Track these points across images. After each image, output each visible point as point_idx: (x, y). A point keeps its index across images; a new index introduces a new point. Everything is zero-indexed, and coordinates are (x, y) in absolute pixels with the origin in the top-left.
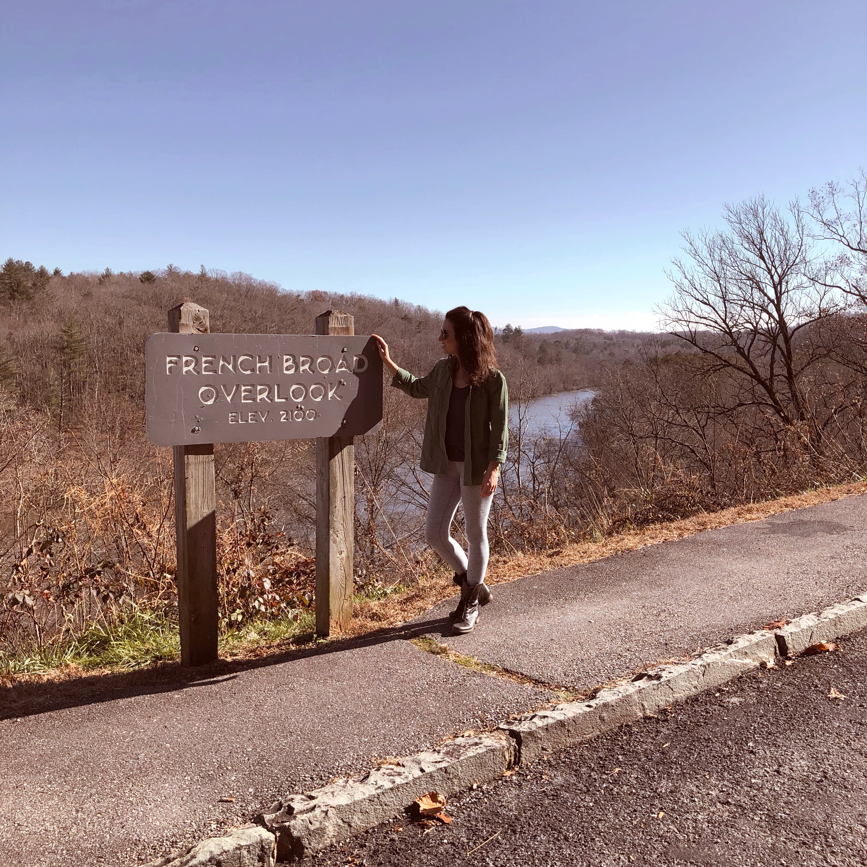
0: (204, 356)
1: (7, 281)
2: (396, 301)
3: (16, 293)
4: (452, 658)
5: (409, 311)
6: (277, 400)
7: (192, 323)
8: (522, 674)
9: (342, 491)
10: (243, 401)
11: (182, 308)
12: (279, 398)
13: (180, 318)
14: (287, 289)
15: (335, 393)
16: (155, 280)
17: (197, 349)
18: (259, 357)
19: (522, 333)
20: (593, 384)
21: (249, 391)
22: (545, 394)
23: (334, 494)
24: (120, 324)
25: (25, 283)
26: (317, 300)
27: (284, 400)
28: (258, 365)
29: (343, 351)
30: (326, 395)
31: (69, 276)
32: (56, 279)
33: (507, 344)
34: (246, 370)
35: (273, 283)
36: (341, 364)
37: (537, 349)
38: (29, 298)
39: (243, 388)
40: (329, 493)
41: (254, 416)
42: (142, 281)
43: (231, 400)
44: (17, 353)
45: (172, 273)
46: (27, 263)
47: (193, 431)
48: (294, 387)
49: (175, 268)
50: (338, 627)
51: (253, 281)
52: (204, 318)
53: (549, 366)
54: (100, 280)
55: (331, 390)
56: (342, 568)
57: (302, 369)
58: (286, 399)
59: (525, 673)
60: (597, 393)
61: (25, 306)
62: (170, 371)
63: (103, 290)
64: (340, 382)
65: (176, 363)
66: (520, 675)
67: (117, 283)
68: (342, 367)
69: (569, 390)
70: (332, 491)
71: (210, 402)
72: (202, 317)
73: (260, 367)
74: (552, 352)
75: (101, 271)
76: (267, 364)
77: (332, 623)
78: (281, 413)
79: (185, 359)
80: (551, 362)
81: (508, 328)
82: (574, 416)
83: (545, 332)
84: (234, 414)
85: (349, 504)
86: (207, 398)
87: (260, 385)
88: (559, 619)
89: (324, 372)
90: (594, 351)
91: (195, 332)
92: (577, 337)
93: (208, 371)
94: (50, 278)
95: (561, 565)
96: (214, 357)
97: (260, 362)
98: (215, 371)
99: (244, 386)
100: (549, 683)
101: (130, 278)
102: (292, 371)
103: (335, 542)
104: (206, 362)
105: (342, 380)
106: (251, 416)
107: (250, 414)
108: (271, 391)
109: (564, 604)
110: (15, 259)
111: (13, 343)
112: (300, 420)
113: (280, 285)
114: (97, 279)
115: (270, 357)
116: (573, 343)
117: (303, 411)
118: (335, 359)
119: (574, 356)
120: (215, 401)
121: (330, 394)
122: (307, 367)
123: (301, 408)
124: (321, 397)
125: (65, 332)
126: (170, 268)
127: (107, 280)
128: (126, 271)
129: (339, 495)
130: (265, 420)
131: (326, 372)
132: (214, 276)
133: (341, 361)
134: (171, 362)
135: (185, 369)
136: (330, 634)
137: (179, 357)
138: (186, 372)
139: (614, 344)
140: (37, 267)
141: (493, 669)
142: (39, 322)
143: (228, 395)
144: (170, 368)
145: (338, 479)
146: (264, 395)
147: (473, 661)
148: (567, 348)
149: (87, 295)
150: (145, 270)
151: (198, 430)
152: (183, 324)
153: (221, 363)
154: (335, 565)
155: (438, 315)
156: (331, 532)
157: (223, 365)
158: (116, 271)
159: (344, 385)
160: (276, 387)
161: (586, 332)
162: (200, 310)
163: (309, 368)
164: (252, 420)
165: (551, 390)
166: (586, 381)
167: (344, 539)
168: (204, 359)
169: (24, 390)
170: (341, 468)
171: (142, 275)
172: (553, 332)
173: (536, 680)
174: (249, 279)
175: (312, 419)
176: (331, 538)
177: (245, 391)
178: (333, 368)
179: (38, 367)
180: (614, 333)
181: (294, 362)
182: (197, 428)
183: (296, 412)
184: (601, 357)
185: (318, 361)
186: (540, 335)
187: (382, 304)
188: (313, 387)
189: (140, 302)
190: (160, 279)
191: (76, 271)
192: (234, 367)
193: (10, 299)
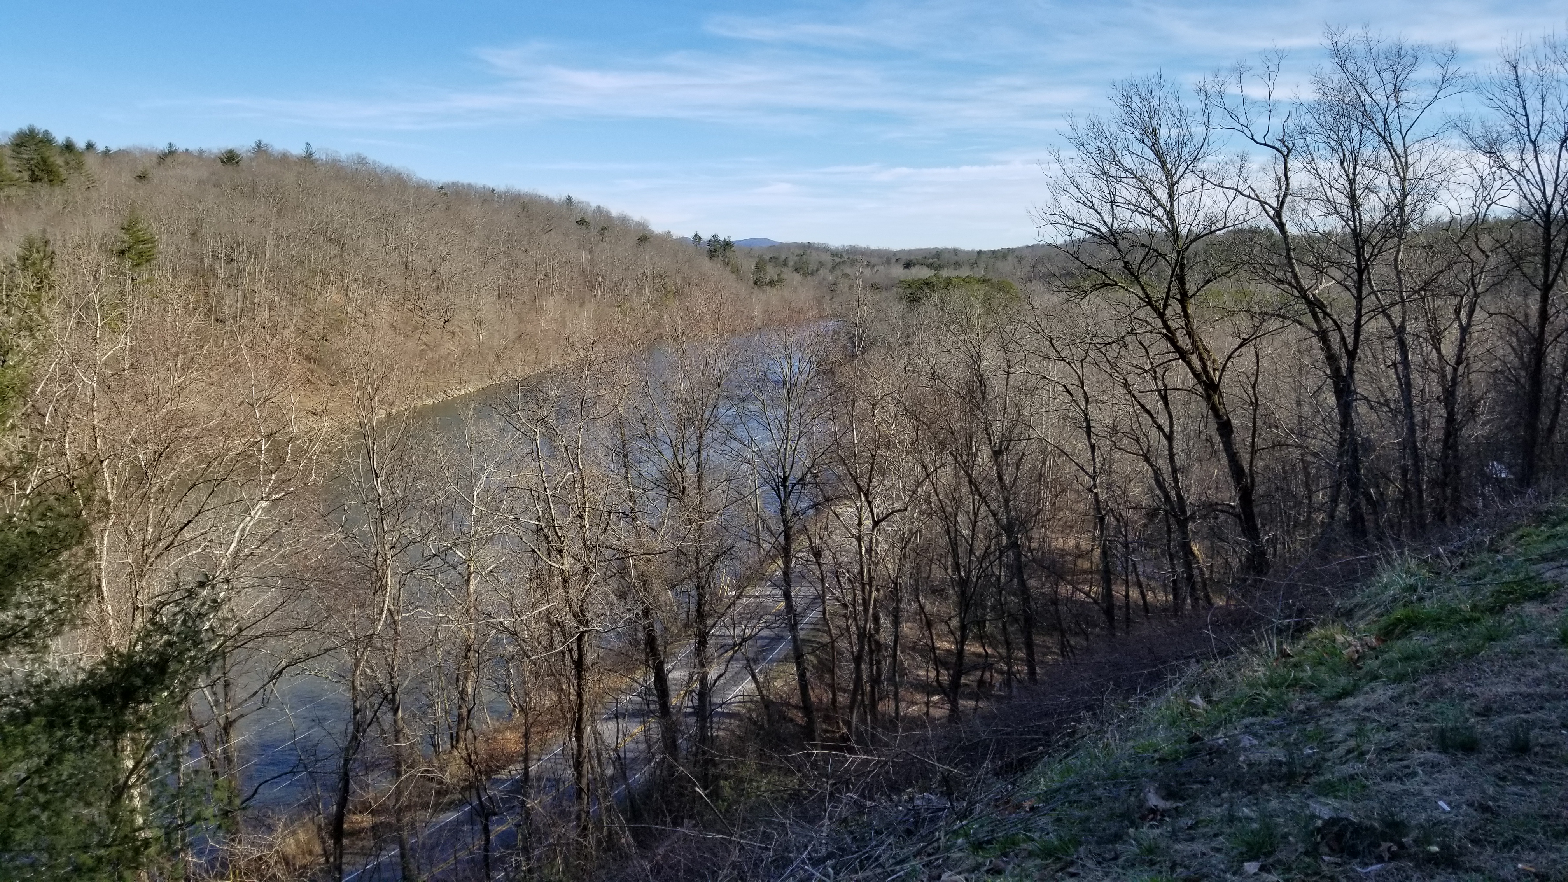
1: (26, 156)
2: (569, 199)
5: (586, 212)
16: (240, 159)
25: (52, 159)
31: (106, 151)
32: (91, 155)
33: (714, 259)
37: (753, 266)
38: (62, 181)
42: (223, 162)
45: (262, 152)
46: (45, 132)
49: (266, 144)
53: (768, 289)
61: (57, 192)
74: (771, 271)
75: (162, 146)
80: (771, 283)
101: (201, 156)
116: (793, 261)
126: (259, 145)
132: (324, 157)
140: (60, 138)
150: (231, 146)
171: (221, 155)
187: (550, 202)
190: (245, 159)
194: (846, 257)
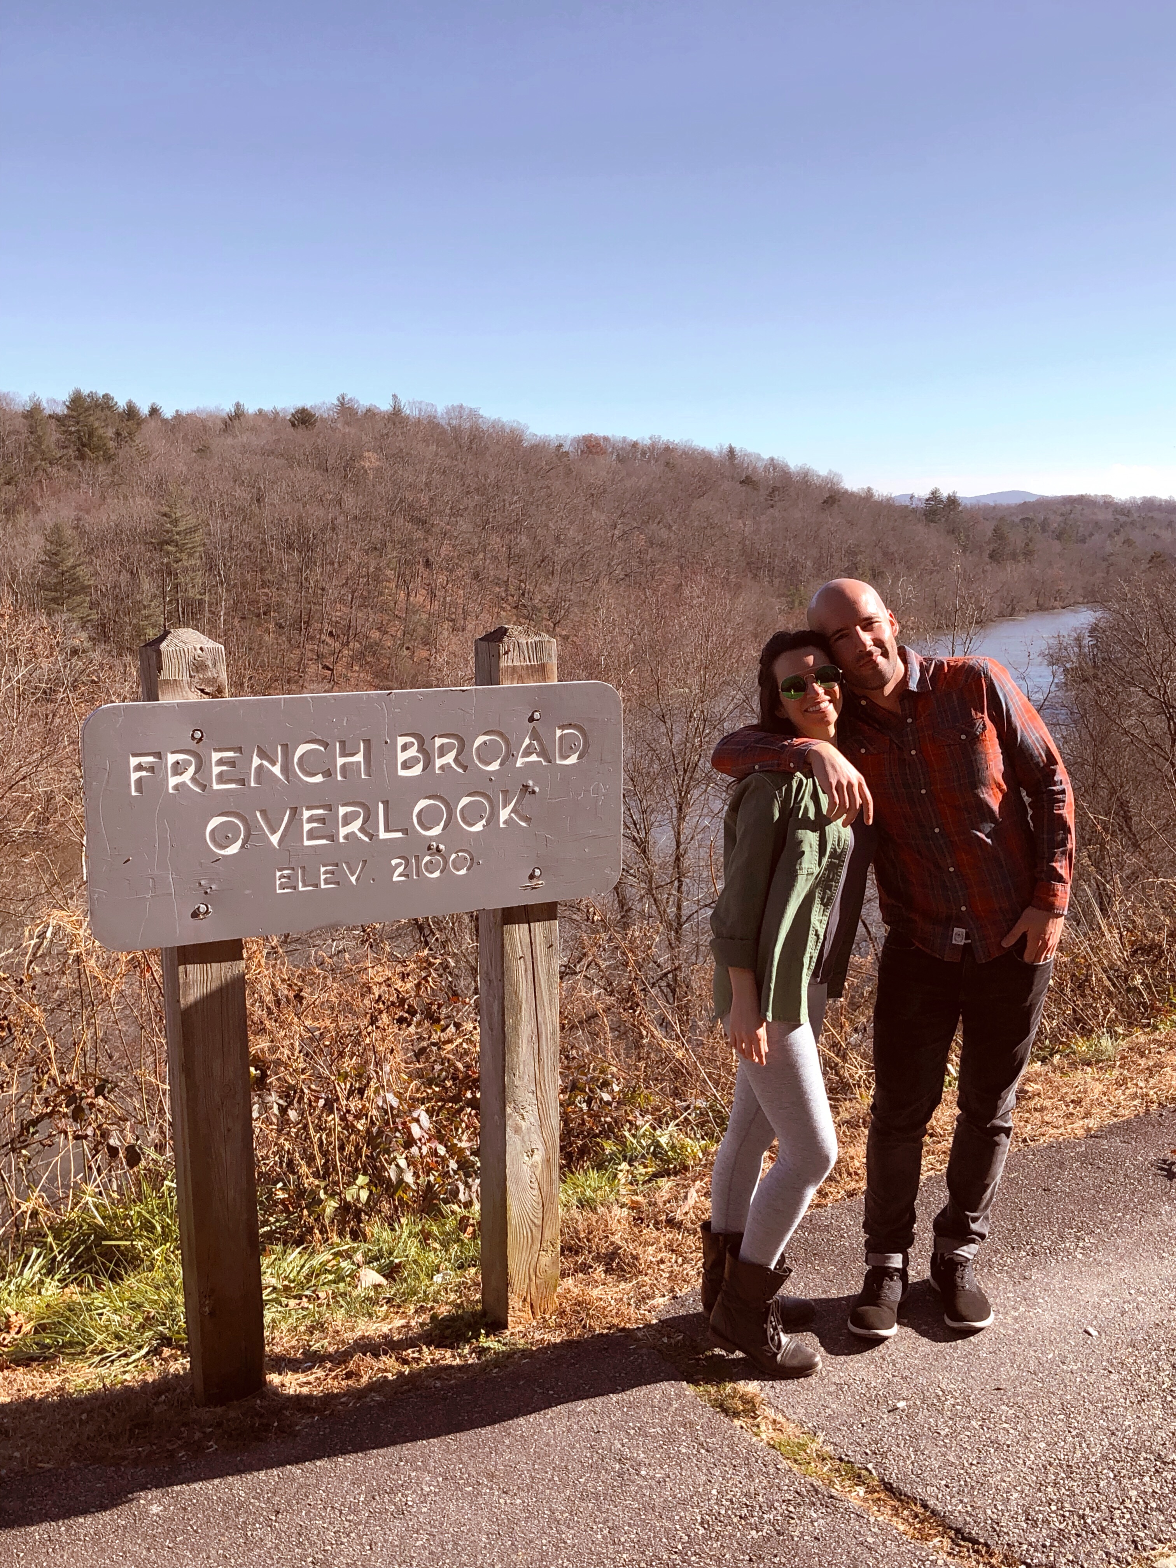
0: (216, 750)
1: (73, 429)
2: (731, 451)
3: (86, 449)
4: (767, 1433)
5: (755, 468)
6: (383, 835)
7: (186, 678)
8: (925, 1506)
9: (533, 1023)
10: (307, 843)
11: (164, 645)
12: (387, 830)
13: (160, 669)
14: (539, 434)
15: (514, 811)
16: (316, 421)
17: (198, 735)
18: (343, 743)
19: (959, 505)
20: (1092, 598)
21: (321, 820)
22: (1002, 615)
23: (516, 1029)
24: (258, 500)
25: (101, 431)
26: (591, 452)
27: (399, 835)
28: (340, 761)
29: (531, 719)
30: (494, 815)
31: (174, 418)
32: (153, 423)
33: (932, 524)
34: (314, 775)
35: (515, 425)
36: (528, 747)
37: (990, 534)
38: (109, 458)
39: (306, 814)
40: (503, 1027)
41: (333, 873)
42: (293, 425)
43: (280, 842)
44: (91, 551)
45: (345, 409)
46: (106, 396)
47: (195, 915)
48: (422, 804)
49: (351, 400)
50: (528, 1308)
51: (480, 420)
52: (215, 665)
53: (1009, 566)
54: (226, 424)
55: (505, 807)
56: (536, 1185)
57: (439, 762)
58: (405, 831)
59: (931, 1503)
60: (1098, 614)
61: (101, 470)
62: (139, 788)
63: (229, 441)
64: (526, 787)
65: (151, 769)
66: (919, 1510)
67: (253, 429)
68: (531, 754)
69: (1047, 609)
70: (509, 1021)
71: (234, 849)
72: (209, 663)
73: (344, 766)
74: (1016, 539)
75: (228, 408)
76: (359, 758)
77: (514, 1302)
78: (394, 862)
79: (172, 758)
80: (1014, 556)
81: (934, 496)
82: (1054, 659)
83: (1004, 502)
84: (286, 872)
85: (550, 1048)
86: (224, 842)
87: (343, 805)
88: (1016, 1319)
89: (490, 768)
90: (1096, 537)
91: (194, 697)
92: (1064, 509)
93: (225, 783)
94: (144, 421)
95: (1025, 1140)
96: (239, 750)
97: (344, 754)
98: (242, 782)
99: (308, 808)
100: (986, 1545)
101: (275, 418)
102: (417, 770)
103: (517, 1130)
104: (220, 762)
105: (531, 783)
106: (326, 872)
107: (323, 869)
108: (369, 817)
109: (1029, 1266)
110: (85, 391)
111: (83, 533)
112: (437, 874)
113: (528, 428)
114: (219, 422)
115: (367, 742)
116: (1055, 522)
117: (443, 857)
118: (513, 739)
119: (1057, 546)
120: (242, 847)
121: (504, 814)
122: (450, 758)
123: (438, 850)
124: (484, 822)
125: (165, 515)
126: (342, 400)
127: (236, 422)
128: (267, 407)
129: (526, 1029)
130: (357, 879)
131: (495, 766)
132: (416, 413)
133: (527, 741)
134: (139, 767)
135: (173, 781)
136: (510, 1324)
137: (158, 755)
138: (176, 787)
139: (1133, 523)
140: (121, 403)
141: (859, 1479)
142: (125, 498)
143: (274, 832)
144: (139, 781)
145: (523, 995)
146: (355, 826)
147: (814, 1446)
148: (1044, 530)
149: (203, 451)
150: (301, 403)
151: (207, 912)
152: (167, 682)
153: (256, 761)
154: (517, 1180)
155: (806, 474)
156: (509, 1110)
157: (260, 766)
158: (251, 408)
159: (534, 792)
160: (381, 806)
161: (1081, 500)
162: (205, 647)
163: (456, 760)
164: (327, 882)
165: (1013, 609)
166: (1080, 591)
167: (537, 1124)
168: (216, 756)
169: (103, 614)
170: (530, 972)
171: (293, 415)
172: (1019, 500)
173: (958, 1531)
174: (474, 414)
175: (463, 872)
176: (509, 1123)
177: (311, 820)
178: (510, 756)
179: (125, 577)
180: (1133, 502)
181: (421, 749)
182: (203, 908)
183: (427, 858)
184: (1109, 548)
185: (476, 744)
186: (994, 508)
187: (706, 457)
188: (465, 801)
189: (291, 461)
190: (323, 420)
191: (186, 408)
192: (286, 769)
193: (76, 458)
194: (1136, 515)
